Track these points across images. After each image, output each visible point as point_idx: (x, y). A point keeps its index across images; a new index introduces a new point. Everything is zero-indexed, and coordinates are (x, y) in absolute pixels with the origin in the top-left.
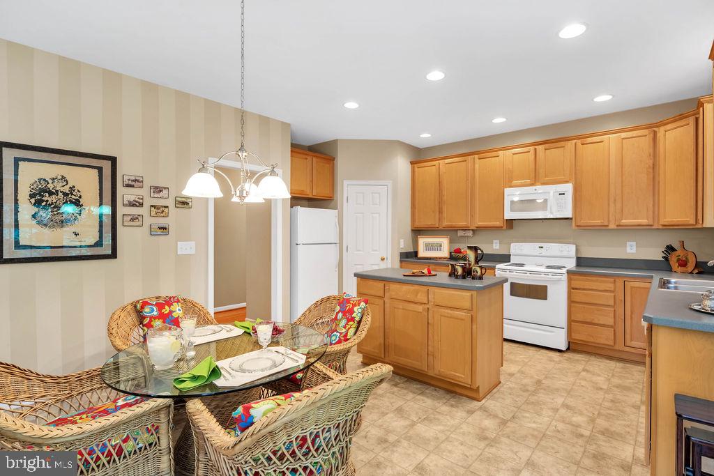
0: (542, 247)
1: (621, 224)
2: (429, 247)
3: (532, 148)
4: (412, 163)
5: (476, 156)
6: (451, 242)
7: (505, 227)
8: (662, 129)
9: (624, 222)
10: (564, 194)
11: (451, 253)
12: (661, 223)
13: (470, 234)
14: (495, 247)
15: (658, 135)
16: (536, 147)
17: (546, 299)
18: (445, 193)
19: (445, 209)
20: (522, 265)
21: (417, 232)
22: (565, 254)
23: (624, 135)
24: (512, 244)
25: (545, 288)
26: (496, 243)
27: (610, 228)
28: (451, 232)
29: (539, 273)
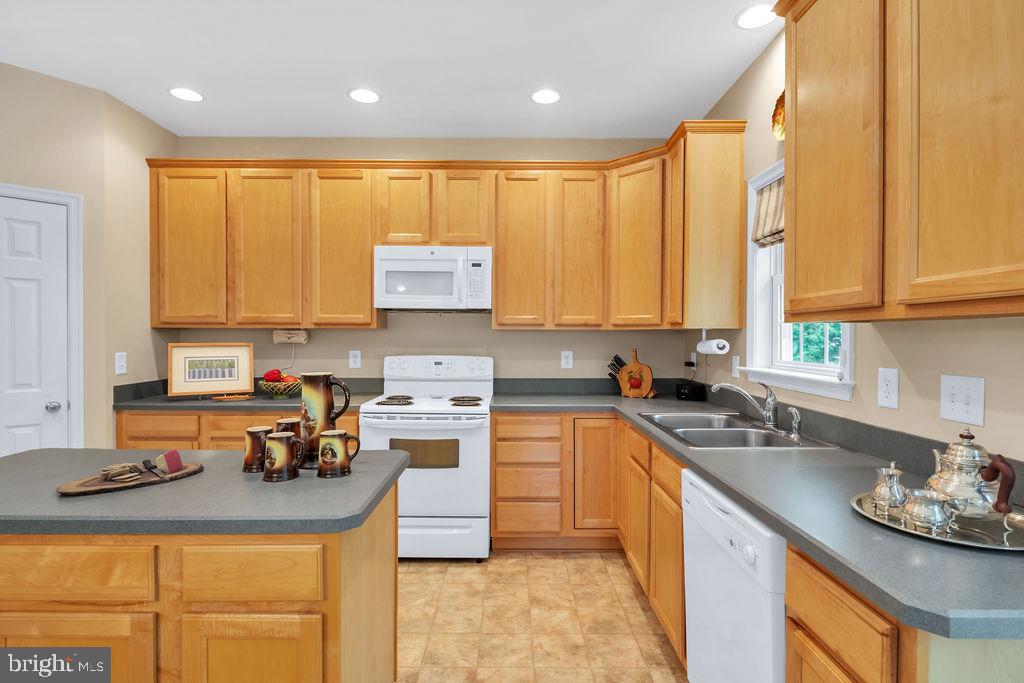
0: (440, 363)
1: (563, 322)
2: (196, 369)
3: (425, 173)
4: (151, 163)
5: (314, 172)
6: (257, 355)
7: (374, 326)
8: (615, 173)
9: (567, 318)
10: (480, 265)
11: (256, 380)
12: (613, 321)
13: (301, 338)
14: (352, 365)
15: (609, 181)
16: (431, 171)
17: (456, 465)
18: (241, 245)
19: (241, 281)
20: (406, 400)
21: (170, 333)
22: (477, 374)
23: (567, 174)
24: (388, 360)
25: (454, 445)
26: (355, 357)
27: (546, 328)
28: (259, 334)
29: (443, 416)
